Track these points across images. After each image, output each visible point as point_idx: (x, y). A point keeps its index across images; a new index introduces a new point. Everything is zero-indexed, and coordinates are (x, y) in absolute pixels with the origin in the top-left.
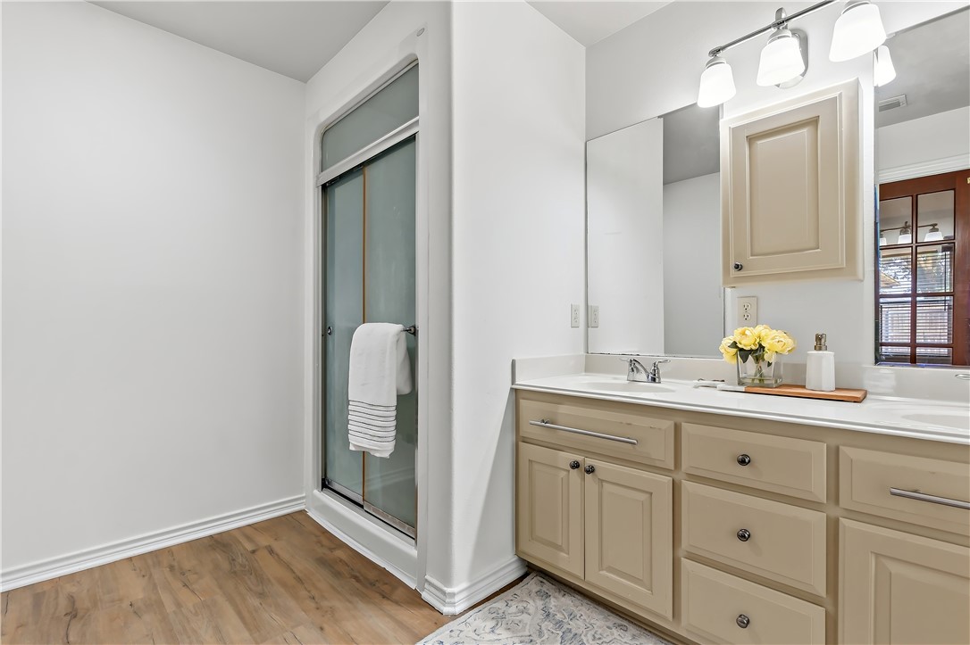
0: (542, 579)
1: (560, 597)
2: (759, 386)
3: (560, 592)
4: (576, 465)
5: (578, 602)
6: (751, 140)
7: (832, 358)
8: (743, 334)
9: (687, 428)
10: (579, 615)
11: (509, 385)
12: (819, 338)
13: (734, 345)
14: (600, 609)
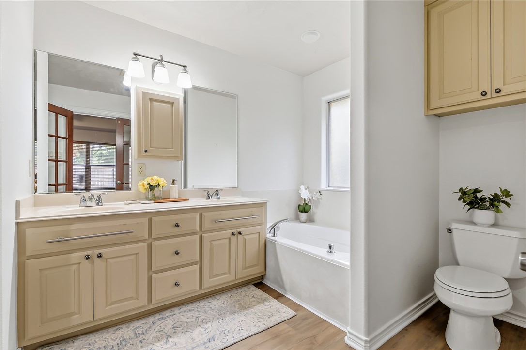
0: (49, 347)
1: (72, 344)
2: (156, 200)
3: (68, 343)
4: (87, 258)
5: (86, 339)
6: (151, 100)
7: (177, 187)
8: (152, 179)
9: (154, 219)
10: (94, 342)
11: (15, 221)
12: (174, 180)
13: (149, 184)
14: (100, 331)
